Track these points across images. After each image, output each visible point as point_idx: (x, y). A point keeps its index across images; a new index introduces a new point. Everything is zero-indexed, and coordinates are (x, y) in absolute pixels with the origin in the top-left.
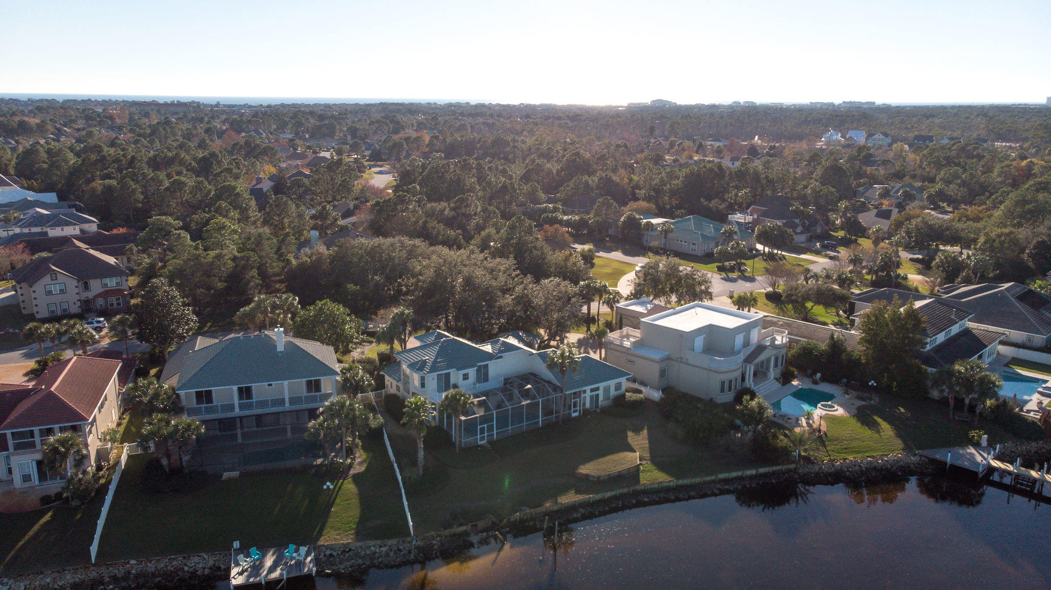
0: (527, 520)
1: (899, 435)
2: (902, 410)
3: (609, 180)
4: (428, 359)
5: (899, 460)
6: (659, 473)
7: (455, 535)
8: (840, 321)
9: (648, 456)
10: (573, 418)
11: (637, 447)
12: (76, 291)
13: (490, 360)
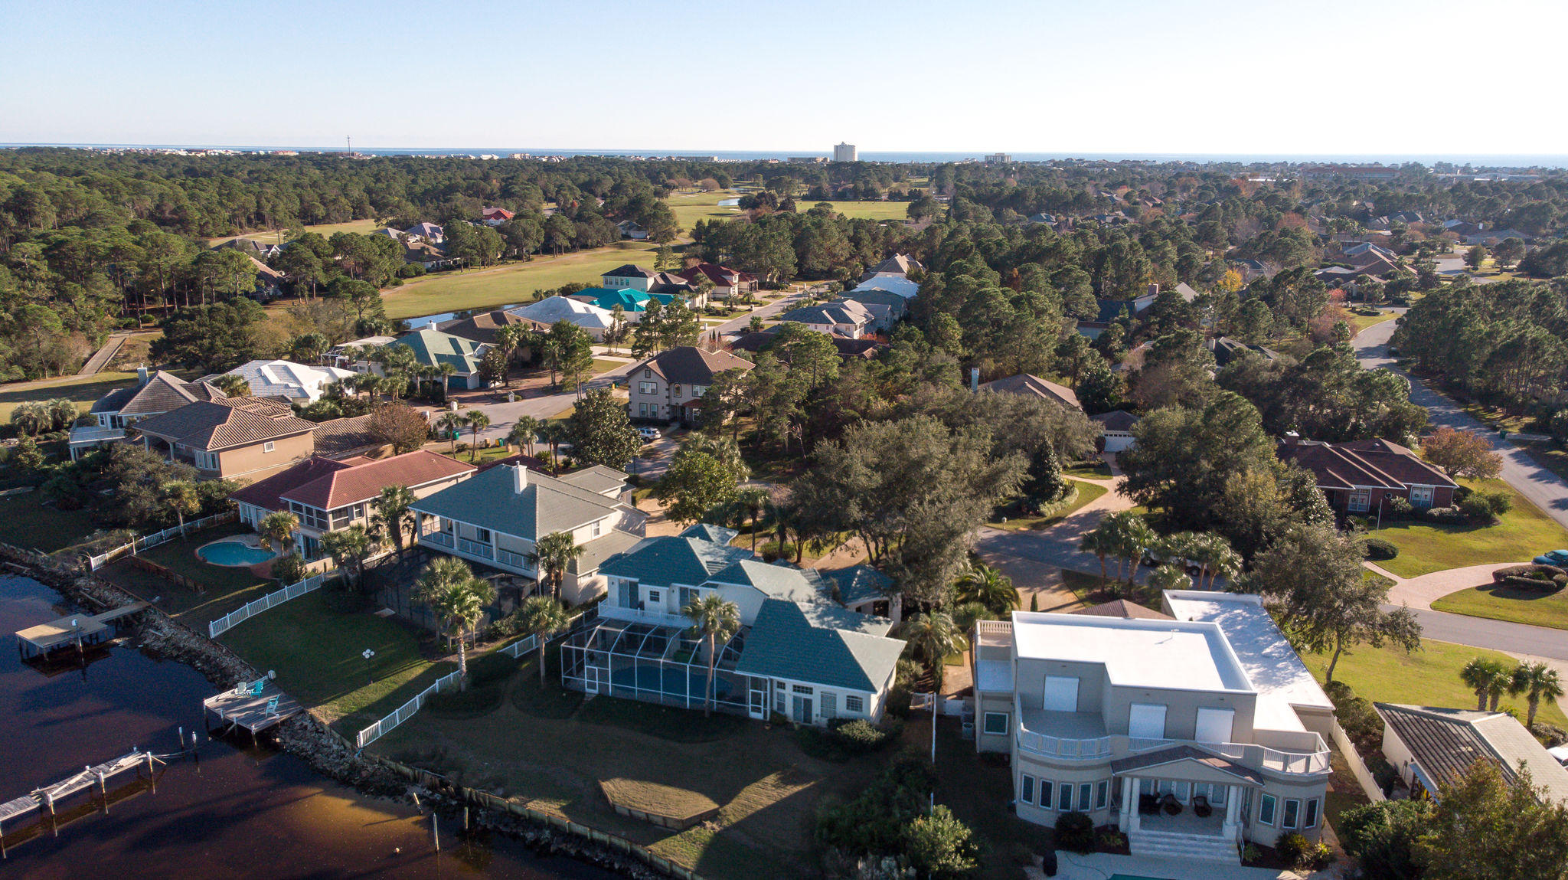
6: (697, 850)
7: (396, 773)
9: (734, 821)
10: (748, 719)
11: (743, 801)
12: (666, 393)
13: (696, 584)
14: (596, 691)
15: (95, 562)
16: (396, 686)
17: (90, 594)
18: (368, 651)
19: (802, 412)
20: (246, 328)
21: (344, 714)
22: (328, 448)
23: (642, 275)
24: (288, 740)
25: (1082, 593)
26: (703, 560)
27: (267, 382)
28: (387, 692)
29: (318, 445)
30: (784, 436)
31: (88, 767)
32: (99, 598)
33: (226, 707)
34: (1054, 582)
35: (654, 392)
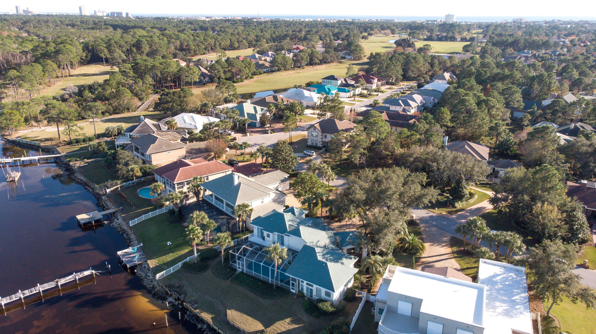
10: (289, 292)
11: (275, 328)
12: (321, 137)
13: (282, 234)
14: (241, 270)
15: (108, 191)
16: (177, 256)
17: (104, 203)
18: (169, 242)
19: (366, 152)
20: (185, 99)
21: (157, 265)
22: (191, 153)
23: (337, 79)
24: (139, 271)
25: (455, 249)
26: (288, 224)
27: (185, 122)
28: (174, 258)
29: (187, 152)
30: (357, 162)
31: (74, 273)
32: (106, 204)
33: (123, 255)
34: (444, 242)
35: (317, 136)
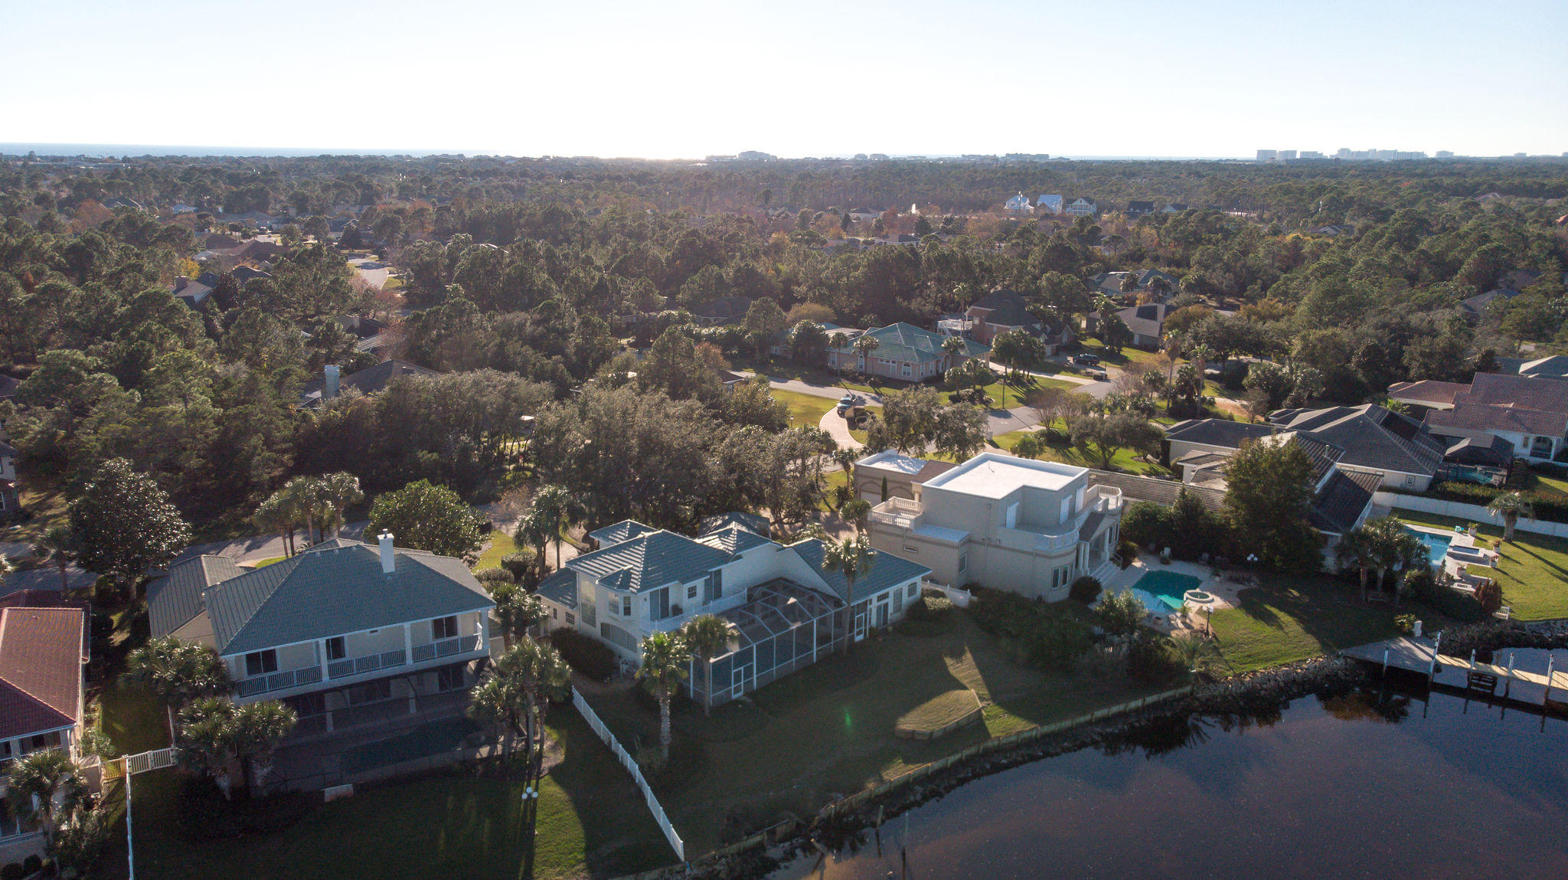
0: (845, 815)
1: (1308, 630)
2: (1296, 593)
3: (751, 273)
4: (632, 569)
5: (1321, 668)
6: (1012, 717)
7: (746, 851)
8: (1152, 468)
9: (986, 692)
10: (855, 645)
13: (726, 562)
14: (742, 693)
